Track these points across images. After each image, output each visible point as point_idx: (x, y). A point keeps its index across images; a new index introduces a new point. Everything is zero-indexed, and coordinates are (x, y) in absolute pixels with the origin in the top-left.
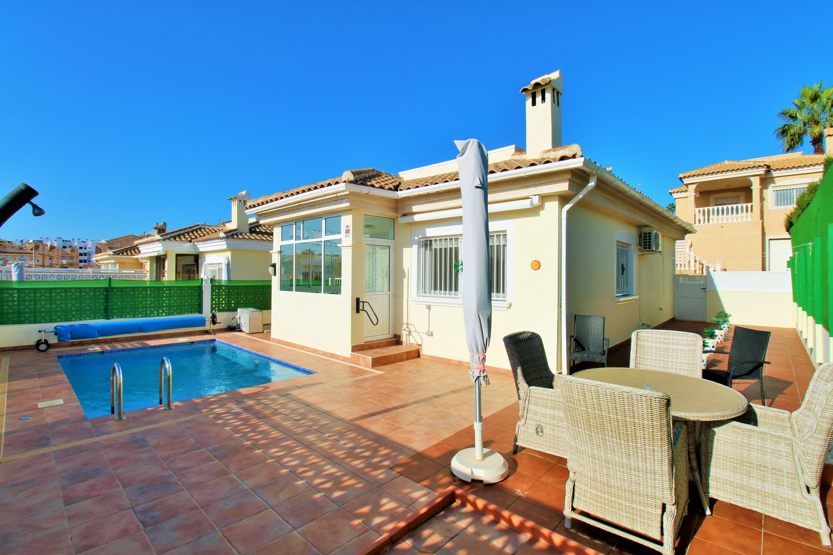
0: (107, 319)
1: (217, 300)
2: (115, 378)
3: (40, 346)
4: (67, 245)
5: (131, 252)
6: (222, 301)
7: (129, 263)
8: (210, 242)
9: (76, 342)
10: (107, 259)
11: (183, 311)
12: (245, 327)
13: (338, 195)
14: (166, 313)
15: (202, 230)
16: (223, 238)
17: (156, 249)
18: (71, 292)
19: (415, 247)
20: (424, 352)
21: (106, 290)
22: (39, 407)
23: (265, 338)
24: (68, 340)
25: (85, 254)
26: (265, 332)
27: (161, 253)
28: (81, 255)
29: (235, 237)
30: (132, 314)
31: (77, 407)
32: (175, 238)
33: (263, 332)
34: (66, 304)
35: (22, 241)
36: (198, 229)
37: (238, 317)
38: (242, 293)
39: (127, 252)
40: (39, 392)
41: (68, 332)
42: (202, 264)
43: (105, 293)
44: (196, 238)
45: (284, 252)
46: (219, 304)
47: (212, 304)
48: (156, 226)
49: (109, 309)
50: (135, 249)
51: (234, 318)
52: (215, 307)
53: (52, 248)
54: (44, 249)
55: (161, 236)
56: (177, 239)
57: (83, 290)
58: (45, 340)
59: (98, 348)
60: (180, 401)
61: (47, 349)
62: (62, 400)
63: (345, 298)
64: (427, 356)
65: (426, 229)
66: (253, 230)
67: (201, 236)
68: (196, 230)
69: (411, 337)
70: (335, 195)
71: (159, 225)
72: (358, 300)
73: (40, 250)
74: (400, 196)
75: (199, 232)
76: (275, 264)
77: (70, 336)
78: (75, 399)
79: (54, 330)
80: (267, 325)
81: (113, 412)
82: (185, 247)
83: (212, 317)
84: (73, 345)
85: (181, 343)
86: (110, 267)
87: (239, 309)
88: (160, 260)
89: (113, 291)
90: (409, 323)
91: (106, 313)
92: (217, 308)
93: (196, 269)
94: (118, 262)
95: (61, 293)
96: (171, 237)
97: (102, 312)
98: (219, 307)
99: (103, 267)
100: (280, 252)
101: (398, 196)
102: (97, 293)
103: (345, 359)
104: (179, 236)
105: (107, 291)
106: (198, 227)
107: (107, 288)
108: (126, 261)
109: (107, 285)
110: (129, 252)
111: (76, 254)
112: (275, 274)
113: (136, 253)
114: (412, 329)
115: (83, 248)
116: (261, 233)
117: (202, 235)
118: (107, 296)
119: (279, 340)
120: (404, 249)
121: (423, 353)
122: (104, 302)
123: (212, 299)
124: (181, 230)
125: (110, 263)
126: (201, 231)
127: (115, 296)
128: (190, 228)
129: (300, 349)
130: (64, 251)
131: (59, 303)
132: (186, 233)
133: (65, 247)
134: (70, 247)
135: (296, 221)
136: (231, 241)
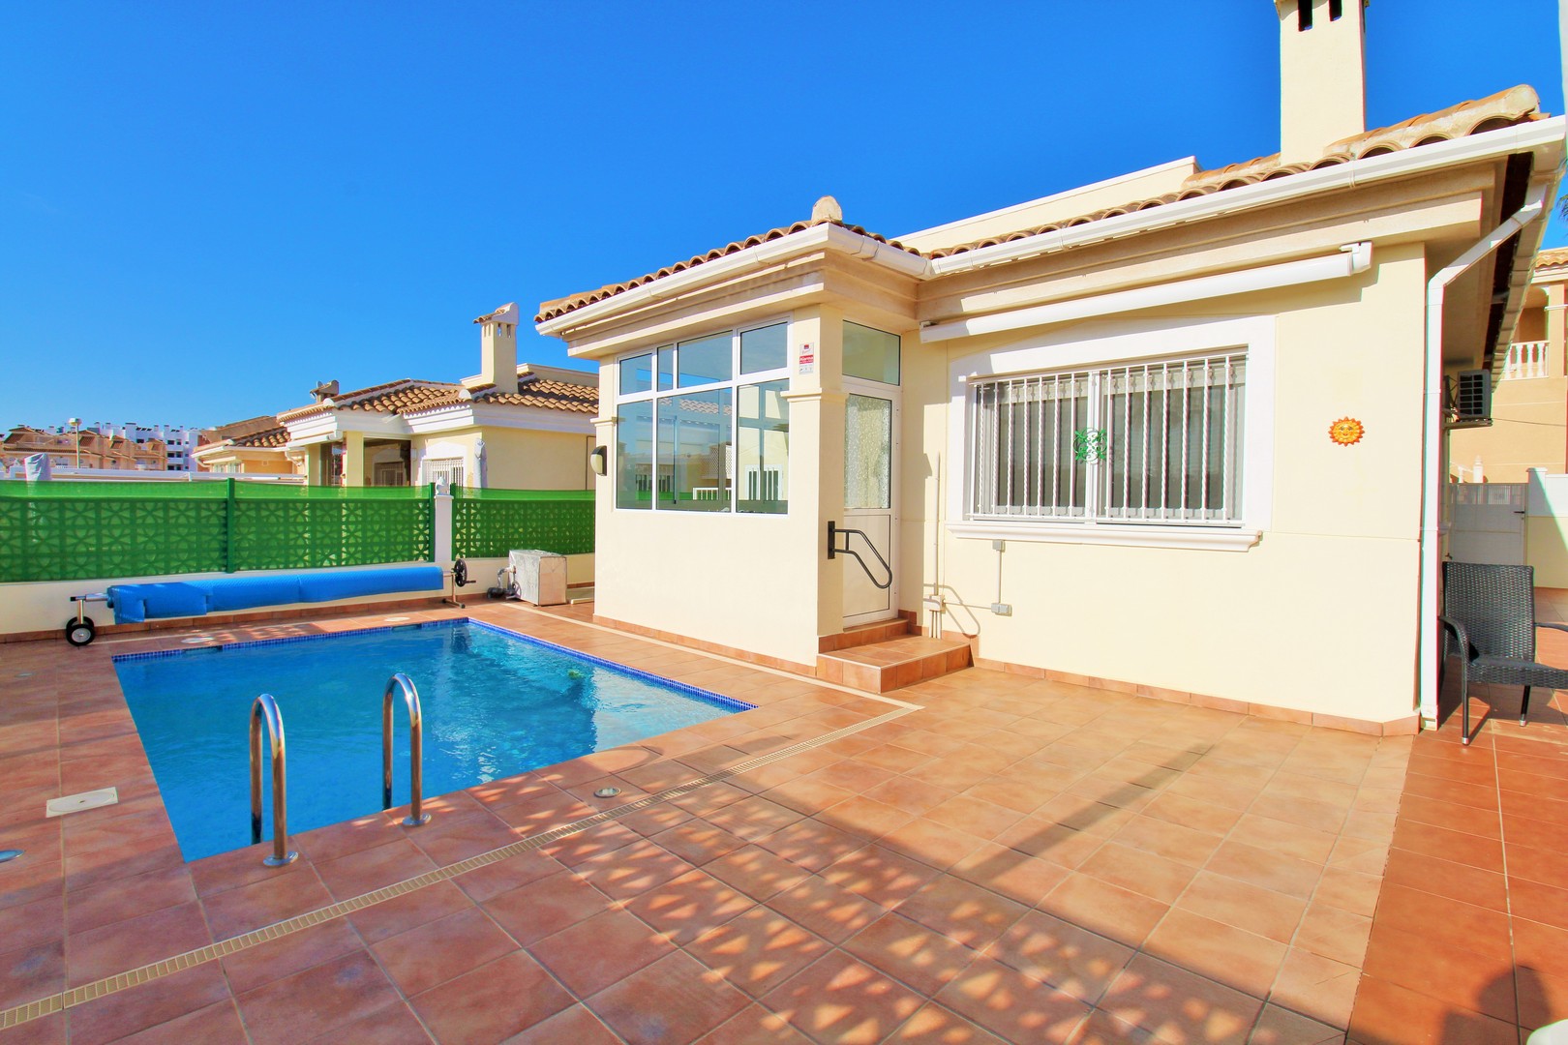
0: (227, 571)
1: (464, 531)
2: (261, 735)
3: (77, 634)
4: (145, 436)
5: (269, 441)
6: (475, 534)
7: (265, 463)
8: (438, 411)
9: (157, 623)
10: (220, 455)
11: (393, 554)
12: (528, 591)
13: (791, 265)
14: (356, 559)
15: (416, 391)
16: (468, 401)
17: (322, 428)
18: (144, 509)
19: (959, 402)
20: (985, 652)
21: (224, 505)
22: (49, 814)
23: (577, 615)
24: (140, 617)
25: (179, 455)
26: (572, 602)
27: (336, 437)
28: (171, 455)
29: (492, 399)
30: (283, 560)
31: (155, 817)
32: (362, 404)
33: (568, 603)
34: (134, 537)
35: (61, 430)
36: (406, 389)
37: (511, 568)
38: (517, 517)
39: (260, 440)
40: (53, 763)
41: (138, 600)
42: (418, 460)
43: (222, 513)
44: (405, 405)
45: (624, 420)
46: (468, 540)
47: (454, 541)
48: (317, 387)
49: (231, 547)
50: (278, 433)
51: (502, 571)
52: (462, 547)
53: (117, 441)
54: (101, 443)
55: (335, 400)
56: (368, 407)
57: (172, 505)
58: (86, 619)
59: (206, 639)
60: (443, 797)
61: (90, 640)
62: (113, 790)
63: (802, 523)
64: (993, 662)
65: (992, 356)
66: (525, 387)
67: (414, 403)
68: (404, 391)
69: (945, 617)
70: (781, 267)
71: (324, 386)
72: (831, 526)
73: (95, 446)
74: (937, 272)
75: (410, 395)
76: (605, 447)
77: (143, 611)
78: (151, 786)
79: (106, 596)
80: (584, 589)
81: (257, 835)
82: (383, 425)
83: (455, 570)
84: (150, 630)
85: (394, 627)
86: (227, 470)
87: (512, 553)
88: (328, 455)
89: (239, 509)
90: (939, 584)
91: (226, 557)
92: (464, 550)
93: (404, 471)
94: (244, 461)
95: (121, 510)
96: (354, 403)
97: (216, 555)
98: (468, 547)
99: (213, 470)
100: (617, 421)
101: (932, 270)
102: (204, 513)
103: (803, 670)
104: (370, 401)
105: (226, 509)
106: (408, 385)
107: (226, 501)
108: (259, 459)
109: (225, 495)
110: (264, 440)
111: (161, 454)
112: (604, 472)
113: (279, 443)
114: (949, 597)
115: (175, 443)
116: (540, 393)
117: (416, 400)
118: (226, 518)
119: (615, 622)
120: (926, 406)
121: (982, 655)
122: (219, 534)
123: (455, 531)
124: (373, 390)
125: (227, 463)
126: (413, 393)
127: (244, 520)
128: (391, 386)
129: (672, 642)
130: (140, 448)
131: (117, 533)
132: (383, 395)
133: (141, 441)
134: (151, 440)
135: (661, 344)
136: (483, 407)
